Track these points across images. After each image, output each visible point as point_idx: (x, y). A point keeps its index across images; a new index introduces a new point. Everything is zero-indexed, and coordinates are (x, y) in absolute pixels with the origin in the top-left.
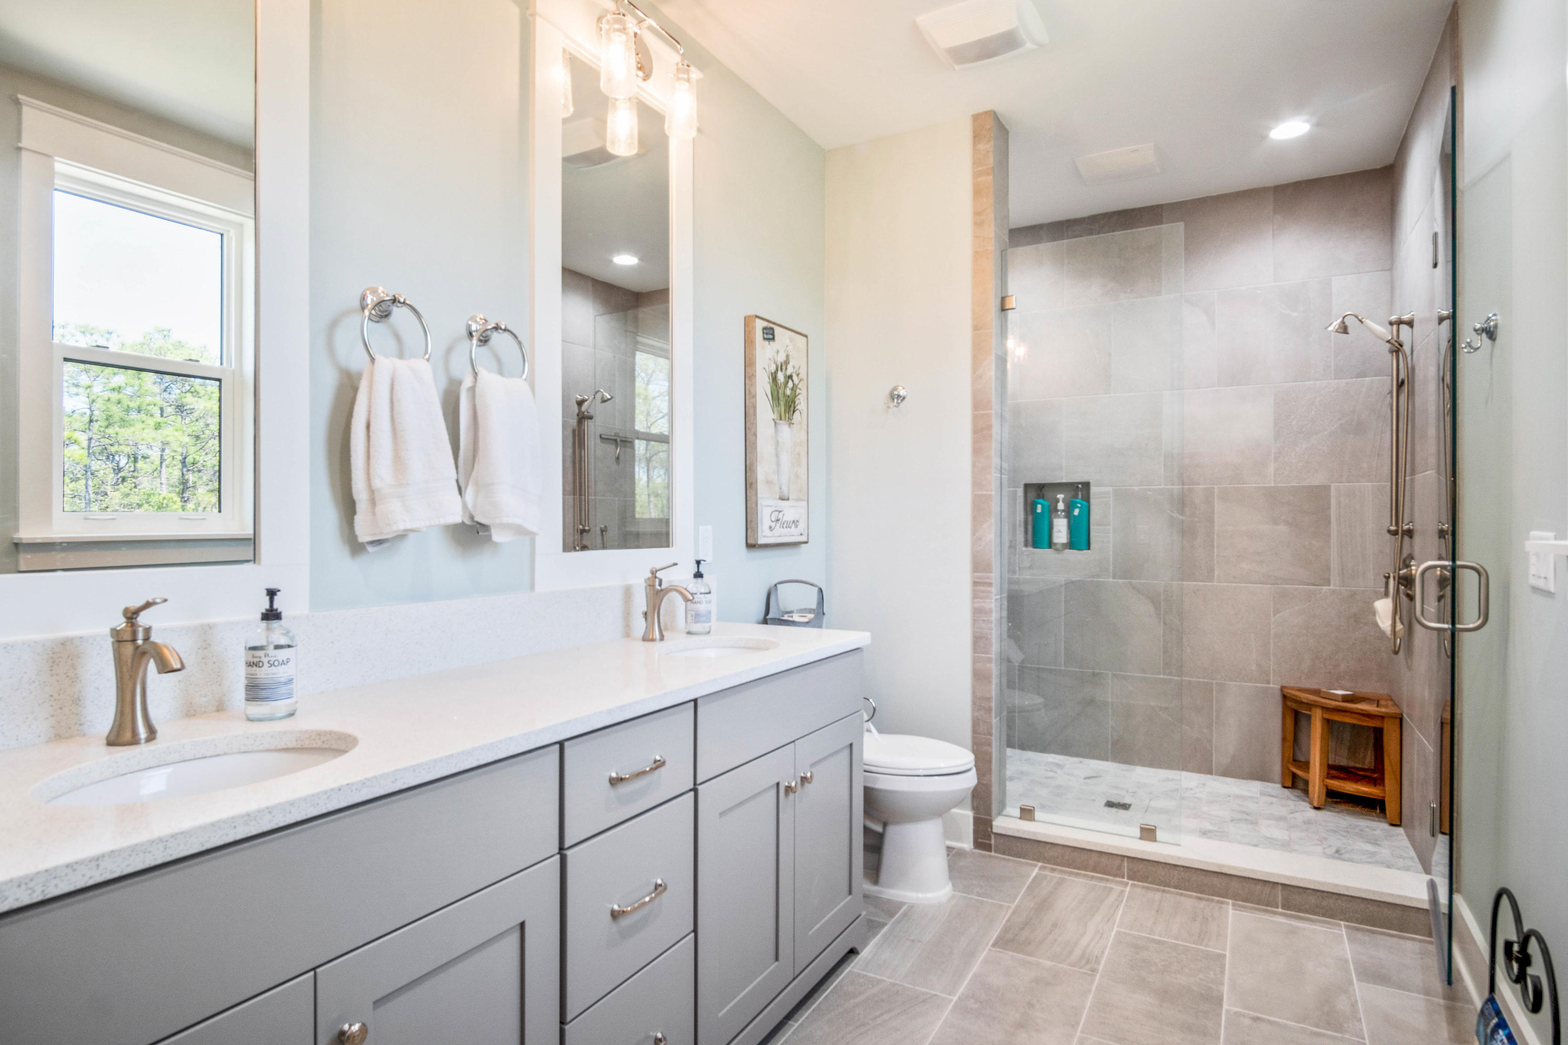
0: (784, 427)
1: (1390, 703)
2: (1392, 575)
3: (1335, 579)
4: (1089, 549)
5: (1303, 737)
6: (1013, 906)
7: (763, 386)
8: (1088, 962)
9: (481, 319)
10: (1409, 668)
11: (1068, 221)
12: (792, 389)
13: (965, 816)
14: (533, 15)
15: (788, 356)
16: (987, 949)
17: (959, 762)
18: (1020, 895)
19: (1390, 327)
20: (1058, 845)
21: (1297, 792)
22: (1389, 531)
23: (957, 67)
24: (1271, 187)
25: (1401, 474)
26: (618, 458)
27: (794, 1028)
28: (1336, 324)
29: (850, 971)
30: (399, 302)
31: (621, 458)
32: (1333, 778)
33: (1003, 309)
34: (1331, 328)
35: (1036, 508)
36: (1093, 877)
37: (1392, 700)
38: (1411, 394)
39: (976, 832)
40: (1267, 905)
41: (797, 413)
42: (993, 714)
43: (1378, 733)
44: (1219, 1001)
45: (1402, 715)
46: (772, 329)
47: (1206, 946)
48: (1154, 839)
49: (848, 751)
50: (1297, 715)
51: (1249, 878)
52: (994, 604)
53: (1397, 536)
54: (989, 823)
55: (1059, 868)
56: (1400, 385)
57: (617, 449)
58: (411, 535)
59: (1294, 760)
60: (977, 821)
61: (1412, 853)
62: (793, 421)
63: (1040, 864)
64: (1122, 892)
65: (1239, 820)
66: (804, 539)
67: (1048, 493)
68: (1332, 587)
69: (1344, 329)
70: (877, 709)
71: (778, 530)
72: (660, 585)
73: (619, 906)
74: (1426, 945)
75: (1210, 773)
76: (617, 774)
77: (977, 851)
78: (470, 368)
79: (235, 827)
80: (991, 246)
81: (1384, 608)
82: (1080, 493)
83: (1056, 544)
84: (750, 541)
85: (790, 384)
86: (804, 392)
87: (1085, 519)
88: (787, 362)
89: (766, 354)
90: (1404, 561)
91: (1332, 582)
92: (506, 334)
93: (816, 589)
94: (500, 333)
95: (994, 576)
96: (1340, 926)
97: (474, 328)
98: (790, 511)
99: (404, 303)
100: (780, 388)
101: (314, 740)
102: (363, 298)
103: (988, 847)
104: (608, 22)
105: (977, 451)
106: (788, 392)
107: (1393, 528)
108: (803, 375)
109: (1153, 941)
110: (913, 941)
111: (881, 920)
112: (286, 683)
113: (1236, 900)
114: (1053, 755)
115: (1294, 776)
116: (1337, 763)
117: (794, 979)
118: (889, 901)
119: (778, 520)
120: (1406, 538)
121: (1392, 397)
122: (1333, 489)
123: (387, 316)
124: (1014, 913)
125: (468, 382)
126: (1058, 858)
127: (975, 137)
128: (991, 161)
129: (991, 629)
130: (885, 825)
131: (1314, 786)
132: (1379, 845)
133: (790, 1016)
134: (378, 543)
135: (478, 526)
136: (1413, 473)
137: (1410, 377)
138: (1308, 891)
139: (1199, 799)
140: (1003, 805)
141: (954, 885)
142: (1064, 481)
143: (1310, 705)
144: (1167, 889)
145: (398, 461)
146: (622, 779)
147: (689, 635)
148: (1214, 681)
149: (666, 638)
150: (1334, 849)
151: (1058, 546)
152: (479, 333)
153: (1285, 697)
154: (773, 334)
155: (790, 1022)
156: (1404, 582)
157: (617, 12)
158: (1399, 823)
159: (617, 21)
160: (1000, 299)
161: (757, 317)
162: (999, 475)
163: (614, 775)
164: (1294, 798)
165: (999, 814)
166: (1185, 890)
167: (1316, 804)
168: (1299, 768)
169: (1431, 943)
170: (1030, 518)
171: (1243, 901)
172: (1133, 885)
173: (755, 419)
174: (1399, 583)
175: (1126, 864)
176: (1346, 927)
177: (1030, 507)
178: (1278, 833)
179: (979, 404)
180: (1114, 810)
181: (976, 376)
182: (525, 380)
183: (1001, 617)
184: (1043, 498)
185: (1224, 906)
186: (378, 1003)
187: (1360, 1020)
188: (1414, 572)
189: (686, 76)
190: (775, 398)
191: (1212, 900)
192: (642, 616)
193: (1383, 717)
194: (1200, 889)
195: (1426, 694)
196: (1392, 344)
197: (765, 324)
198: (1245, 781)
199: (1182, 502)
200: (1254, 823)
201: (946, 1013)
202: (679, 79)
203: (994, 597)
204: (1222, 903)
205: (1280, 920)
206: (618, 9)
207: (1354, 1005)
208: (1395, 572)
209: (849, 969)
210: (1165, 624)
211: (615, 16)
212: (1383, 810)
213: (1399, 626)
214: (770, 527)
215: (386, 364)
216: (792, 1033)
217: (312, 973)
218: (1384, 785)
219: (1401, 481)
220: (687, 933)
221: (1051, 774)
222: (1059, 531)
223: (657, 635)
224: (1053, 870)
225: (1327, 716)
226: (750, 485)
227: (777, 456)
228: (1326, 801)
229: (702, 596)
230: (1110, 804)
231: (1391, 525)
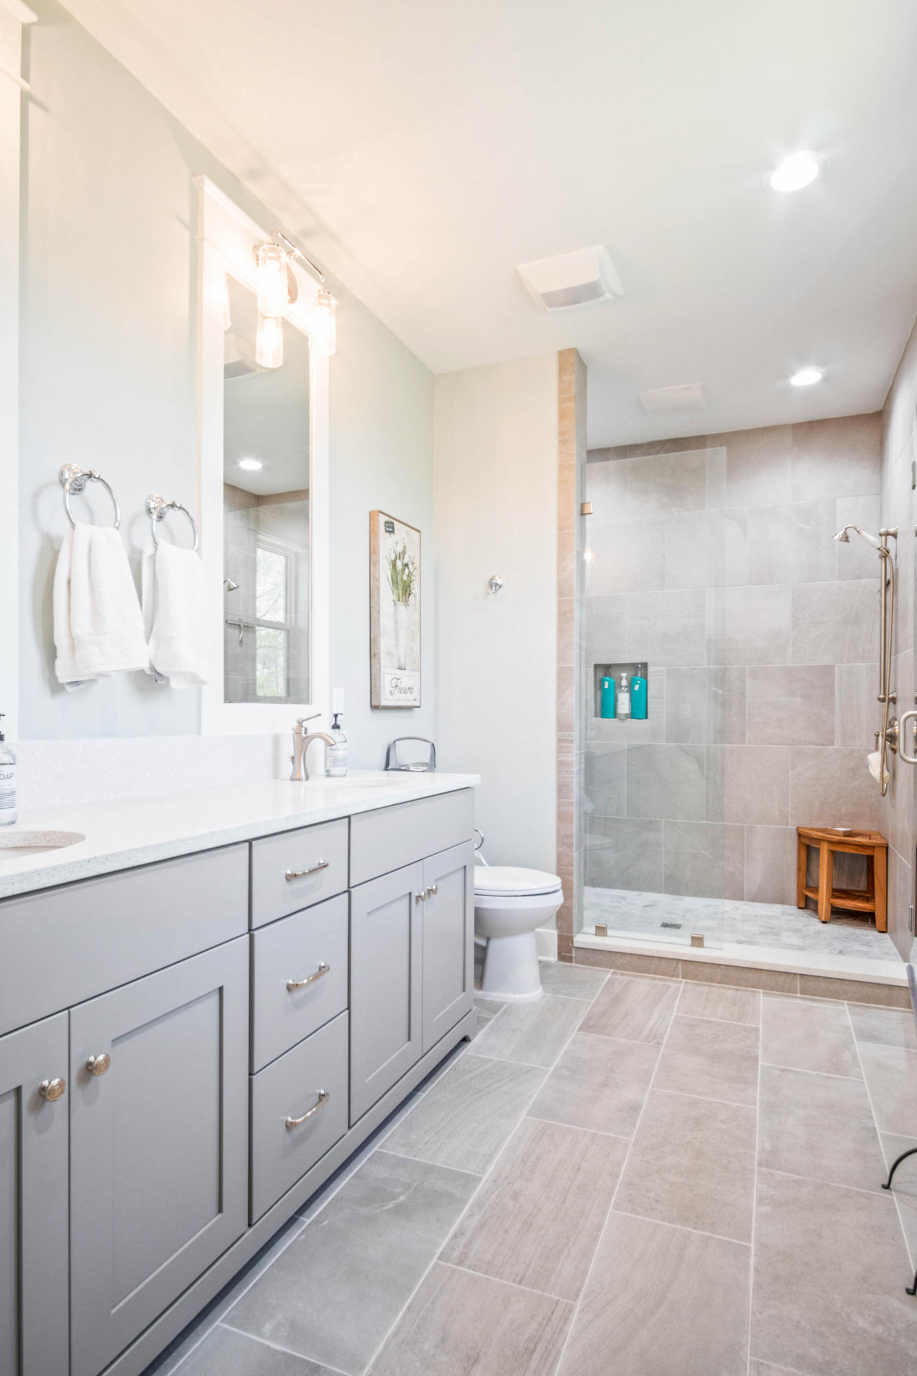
0: (401, 607)
1: (879, 836)
2: (881, 734)
3: (838, 740)
4: (647, 718)
5: (813, 868)
6: (593, 1001)
7: (385, 572)
8: (654, 1038)
9: (157, 498)
10: (893, 806)
11: (630, 446)
12: (408, 576)
13: (551, 934)
14: (201, 240)
15: (404, 547)
16: (574, 1033)
17: (549, 884)
18: (598, 993)
19: (879, 537)
20: (626, 954)
21: (809, 912)
22: (879, 699)
23: (548, 310)
24: (789, 425)
25: (888, 655)
26: (241, 641)
27: (422, 1097)
28: (840, 534)
29: (464, 1055)
30: (95, 477)
31: (244, 641)
32: (837, 897)
33: (582, 514)
34: (836, 537)
35: (604, 685)
36: (654, 979)
37: (880, 835)
38: (895, 591)
39: (559, 947)
40: (789, 992)
41: (412, 596)
42: (574, 849)
43: (870, 859)
44: (756, 1059)
45: (888, 844)
46: (392, 523)
47: (745, 1022)
48: (702, 946)
49: (462, 872)
50: (808, 848)
51: (775, 971)
52: (574, 757)
53: (884, 704)
54: (571, 939)
55: (627, 972)
56: (887, 584)
57: (240, 632)
58: (101, 680)
59: (807, 886)
60: (561, 938)
61: (896, 951)
62: (409, 603)
63: (612, 970)
64: (678, 988)
65: (766, 933)
66: (417, 703)
67: (614, 672)
68: (835, 747)
69: (846, 539)
70: (485, 840)
71: (397, 695)
72: (306, 733)
73: (294, 981)
74: (905, 1014)
75: (743, 900)
76: (292, 871)
77: (561, 963)
78: (151, 539)
79: (13, 884)
80: (574, 462)
81: (875, 759)
82: (639, 672)
83: (620, 714)
84: (373, 703)
85: (407, 571)
86: (417, 578)
87: (644, 692)
88: (404, 552)
89: (388, 545)
90: (890, 722)
91: (835, 742)
92: (181, 512)
93: (430, 745)
94: (175, 510)
95: (575, 735)
96: (843, 1004)
97: (152, 505)
98: (407, 680)
99: (98, 478)
100: (398, 574)
101: (40, 839)
102: (62, 474)
103: (569, 959)
104: (264, 251)
105: (561, 631)
106: (405, 578)
107: (882, 696)
108: (417, 564)
109: (703, 1021)
110: (514, 1030)
111: (486, 1016)
112: (10, 795)
113: (766, 989)
114: (617, 890)
115: (807, 897)
116: (839, 887)
117: (422, 1057)
118: (492, 1002)
119: (397, 686)
120: (891, 704)
121: (881, 595)
122: (836, 668)
123: (80, 490)
124: (593, 1006)
125: (149, 551)
126: (626, 964)
127: (560, 369)
128: (573, 390)
129: (572, 778)
130: (488, 939)
131: (822, 905)
132: (871, 946)
133: (418, 1088)
134: (75, 684)
135: (156, 675)
136: (896, 653)
137: (895, 576)
138: (820, 979)
139: (734, 919)
140: (581, 925)
141: (544, 988)
142: (627, 662)
143: (819, 840)
144: (712, 984)
145: (96, 614)
146: (295, 875)
147: (329, 778)
148: (746, 825)
149: (310, 778)
150: (838, 951)
151: (622, 717)
152: (158, 510)
153: (800, 835)
154: (393, 528)
155: (419, 1093)
156: (890, 739)
157: (272, 243)
158: (884, 930)
159: (272, 250)
160: (580, 506)
161: (380, 512)
162: (579, 651)
163: (289, 872)
164: (806, 916)
165: (579, 932)
166: (727, 984)
167: (823, 920)
168: (811, 891)
169: (912, 1013)
170: (599, 693)
171: (770, 990)
172: (686, 982)
173: (379, 599)
174: (886, 740)
175: (680, 966)
176: (848, 1004)
177: (599, 684)
178: (795, 941)
179: (562, 592)
180: (668, 929)
181: (561, 569)
182: (196, 551)
183: (580, 769)
184: (610, 676)
185: (756, 994)
186: (116, 1041)
187: (859, 1067)
188: (897, 731)
189: (326, 302)
190: (395, 582)
191: (748, 991)
192: (290, 759)
193: (873, 847)
194: (738, 983)
195: (906, 825)
196: (882, 551)
197: (387, 519)
198: (769, 905)
199: (720, 679)
200: (778, 934)
201: (546, 1079)
202: (320, 304)
203: (575, 752)
204: (755, 992)
205: (798, 1002)
206: (273, 240)
207: (855, 1057)
208: (883, 730)
209: (464, 1052)
210: (707, 778)
211: (272, 246)
212: (874, 921)
213: (886, 774)
214: (391, 692)
215: (83, 529)
216: (422, 1101)
217: (67, 1011)
218: (874, 901)
219: (888, 660)
220: (343, 1009)
221: (616, 904)
222: (623, 704)
223: (303, 775)
224: (623, 974)
225: (832, 848)
226: (373, 655)
227: (396, 632)
228: (831, 917)
229: (340, 744)
230: (665, 925)
231: (880, 694)
